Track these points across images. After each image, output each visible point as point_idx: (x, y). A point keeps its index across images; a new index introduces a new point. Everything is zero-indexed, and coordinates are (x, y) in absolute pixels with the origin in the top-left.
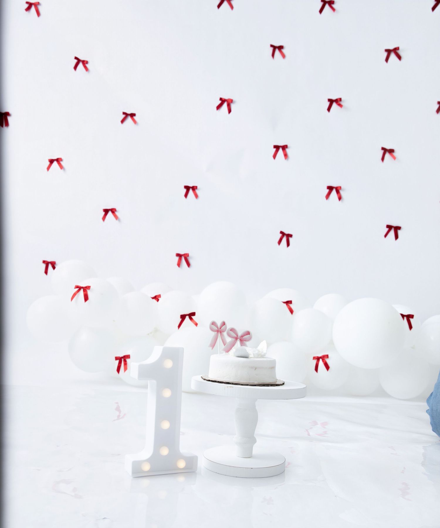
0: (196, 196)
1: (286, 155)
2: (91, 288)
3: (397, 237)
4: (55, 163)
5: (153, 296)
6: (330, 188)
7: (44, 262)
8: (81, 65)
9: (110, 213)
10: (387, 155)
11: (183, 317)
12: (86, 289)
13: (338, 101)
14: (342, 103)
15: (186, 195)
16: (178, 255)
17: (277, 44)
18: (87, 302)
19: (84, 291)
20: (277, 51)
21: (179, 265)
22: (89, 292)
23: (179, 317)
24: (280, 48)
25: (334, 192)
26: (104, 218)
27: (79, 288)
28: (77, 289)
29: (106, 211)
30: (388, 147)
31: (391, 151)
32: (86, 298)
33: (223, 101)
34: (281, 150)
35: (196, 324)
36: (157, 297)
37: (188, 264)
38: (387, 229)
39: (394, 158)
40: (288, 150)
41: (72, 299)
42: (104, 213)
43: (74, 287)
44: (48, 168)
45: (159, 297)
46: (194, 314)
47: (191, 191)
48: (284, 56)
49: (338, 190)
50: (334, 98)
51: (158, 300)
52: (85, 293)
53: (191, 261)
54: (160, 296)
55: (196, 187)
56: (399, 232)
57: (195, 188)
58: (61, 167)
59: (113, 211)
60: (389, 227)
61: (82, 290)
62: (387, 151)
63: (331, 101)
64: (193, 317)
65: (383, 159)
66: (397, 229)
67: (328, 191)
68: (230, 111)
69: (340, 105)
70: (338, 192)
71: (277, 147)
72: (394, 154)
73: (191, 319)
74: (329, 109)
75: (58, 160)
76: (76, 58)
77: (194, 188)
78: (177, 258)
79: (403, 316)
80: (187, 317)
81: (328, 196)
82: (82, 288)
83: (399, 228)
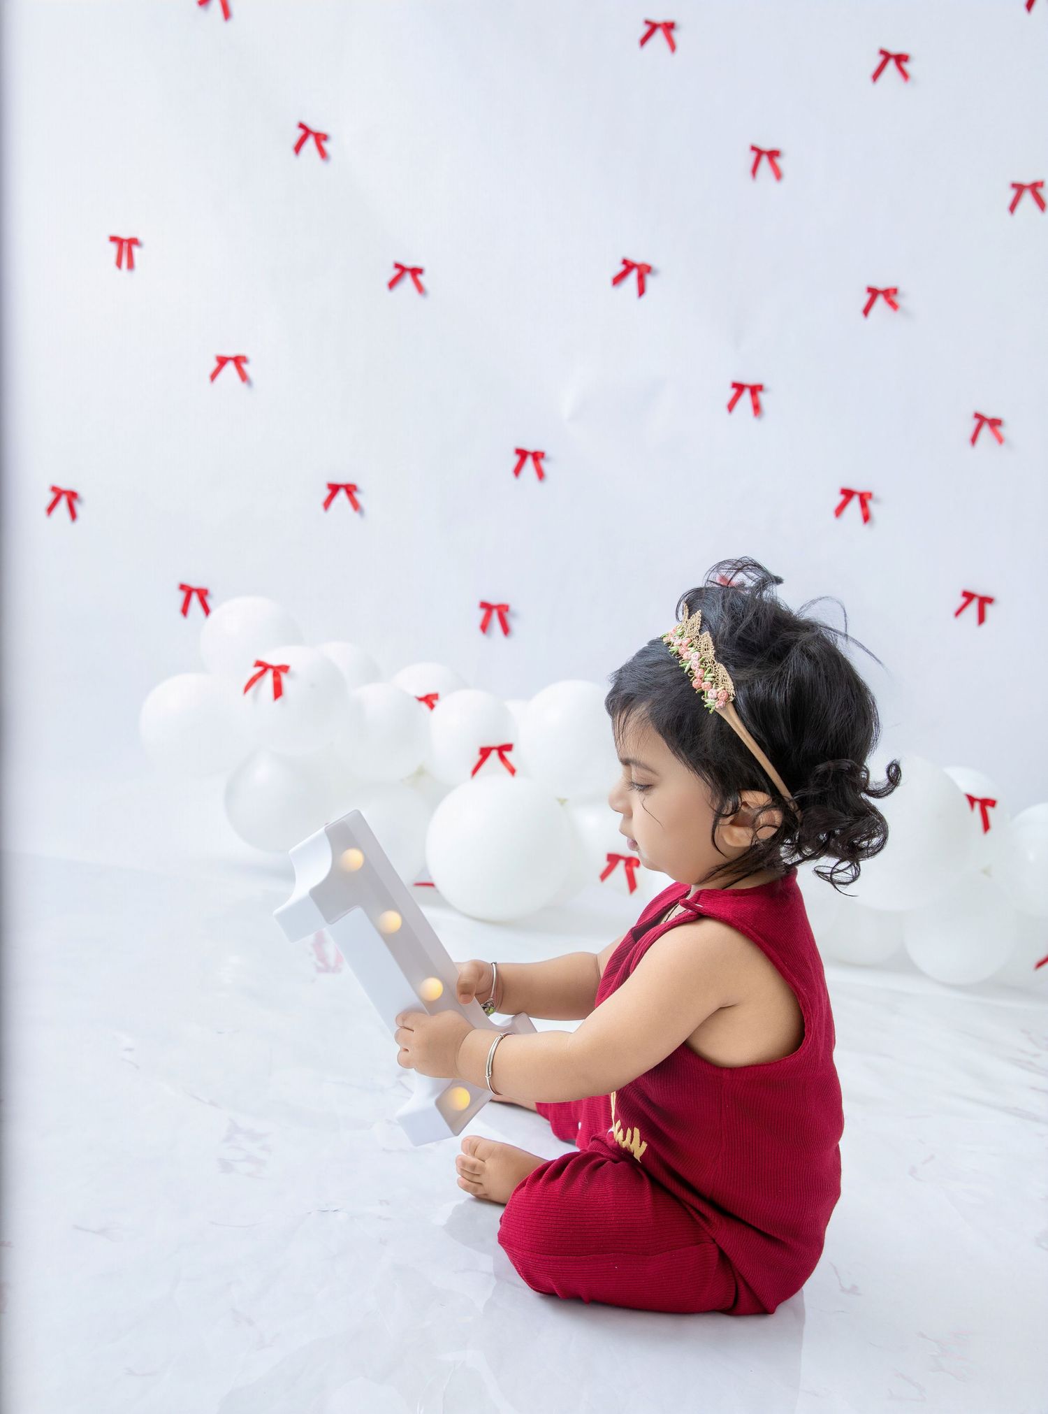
0: (541, 474)
1: (757, 408)
2: (292, 669)
3: (981, 619)
4: (230, 367)
5: (422, 694)
6: (848, 494)
7: (183, 587)
8: (311, 142)
9: (342, 494)
10: (986, 430)
11: (485, 752)
12: (279, 671)
13: (890, 294)
14: (898, 299)
15: (517, 471)
16: (485, 606)
17: (766, 146)
18: (280, 700)
19: (274, 675)
20: (765, 161)
21: (484, 627)
22: (285, 678)
23: (477, 751)
24: (773, 154)
25: (855, 502)
26: (327, 504)
27: (263, 666)
28: (259, 669)
29: (334, 489)
30: (990, 414)
31: (995, 423)
32: (278, 691)
33: (629, 266)
34: (746, 395)
35: (513, 771)
36: (430, 699)
37: (506, 629)
38: (963, 600)
39: (1000, 440)
40: (762, 397)
41: (247, 688)
42: (327, 492)
43: (253, 662)
44: (214, 376)
45: (434, 699)
46: (508, 747)
47: (529, 461)
48: (778, 175)
49: (864, 499)
50: (881, 286)
51: (432, 706)
52: (277, 679)
53: (512, 623)
54: (436, 696)
55: (542, 455)
56: (989, 608)
57: (539, 455)
58: (244, 377)
59: (350, 489)
60: (969, 596)
61: (269, 674)
62: (987, 423)
63: (874, 292)
64: (506, 754)
65: (974, 439)
67: (841, 498)
68: (642, 291)
69: (894, 305)
70: (863, 504)
71: (739, 387)
72: (1002, 430)
73: (502, 758)
74: (866, 311)
75: (239, 361)
76: (302, 126)
77: (537, 456)
78: (481, 613)
79: (972, 800)
80: (494, 755)
81: (839, 510)
82: (271, 667)
83: (990, 600)
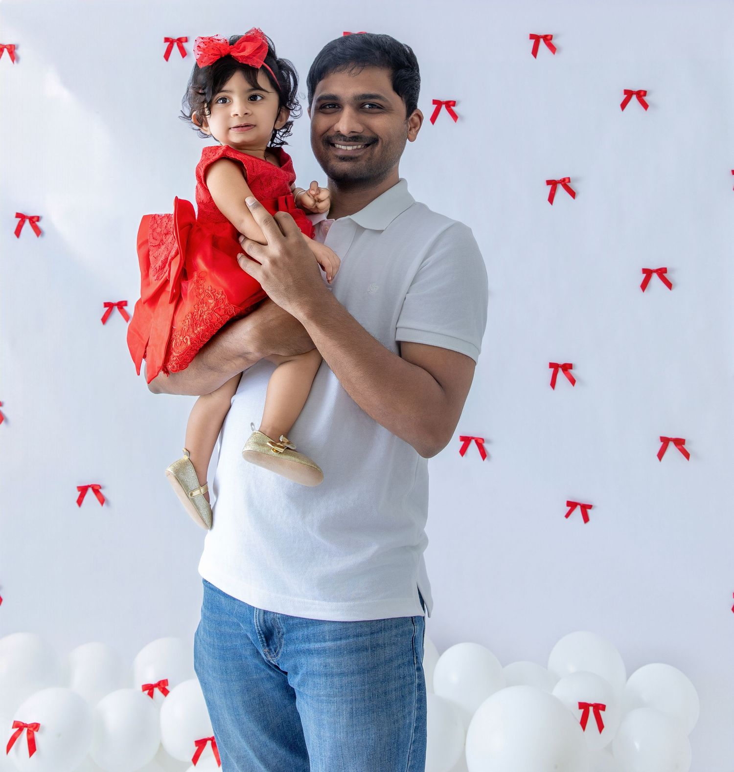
2: (42, 726)
3: (586, 519)
10: (561, 376)
12: (32, 728)
18: (34, 755)
19: (29, 733)
22: (37, 735)
26: (80, 502)
27: (19, 726)
28: (16, 730)
29: (83, 490)
32: (32, 747)
38: (569, 507)
42: (79, 494)
43: (12, 723)
52: (30, 737)
56: (590, 512)
59: (96, 488)
60: (572, 505)
61: (25, 732)
62: (561, 369)
66: (585, 508)
67: (463, 443)
70: (480, 446)
72: (574, 373)
82: (26, 726)
83: (590, 507)
